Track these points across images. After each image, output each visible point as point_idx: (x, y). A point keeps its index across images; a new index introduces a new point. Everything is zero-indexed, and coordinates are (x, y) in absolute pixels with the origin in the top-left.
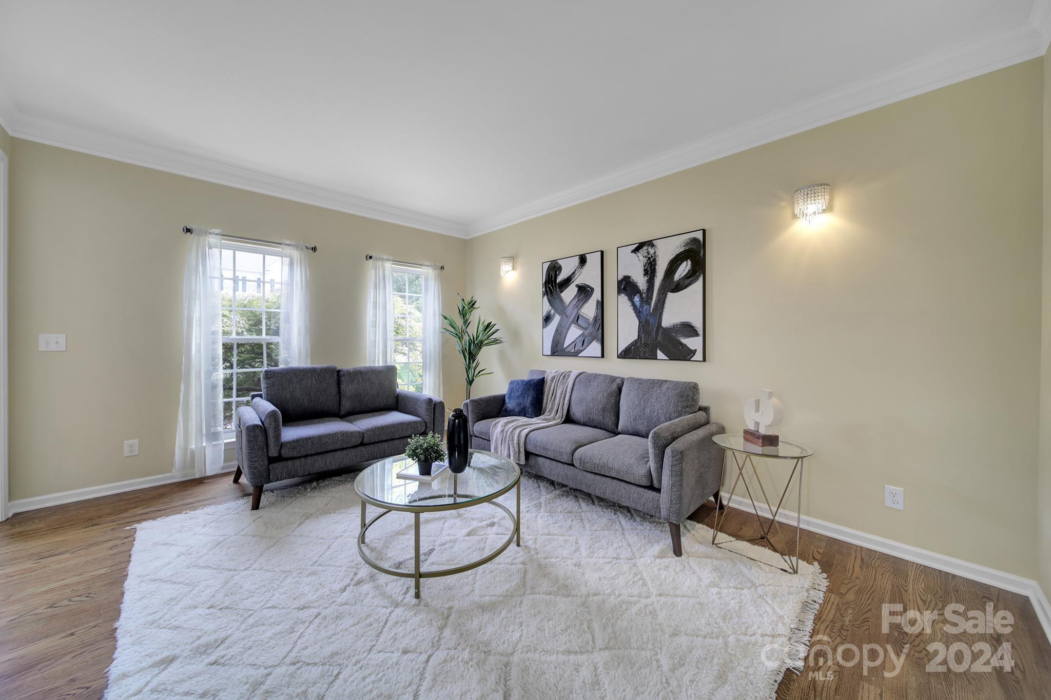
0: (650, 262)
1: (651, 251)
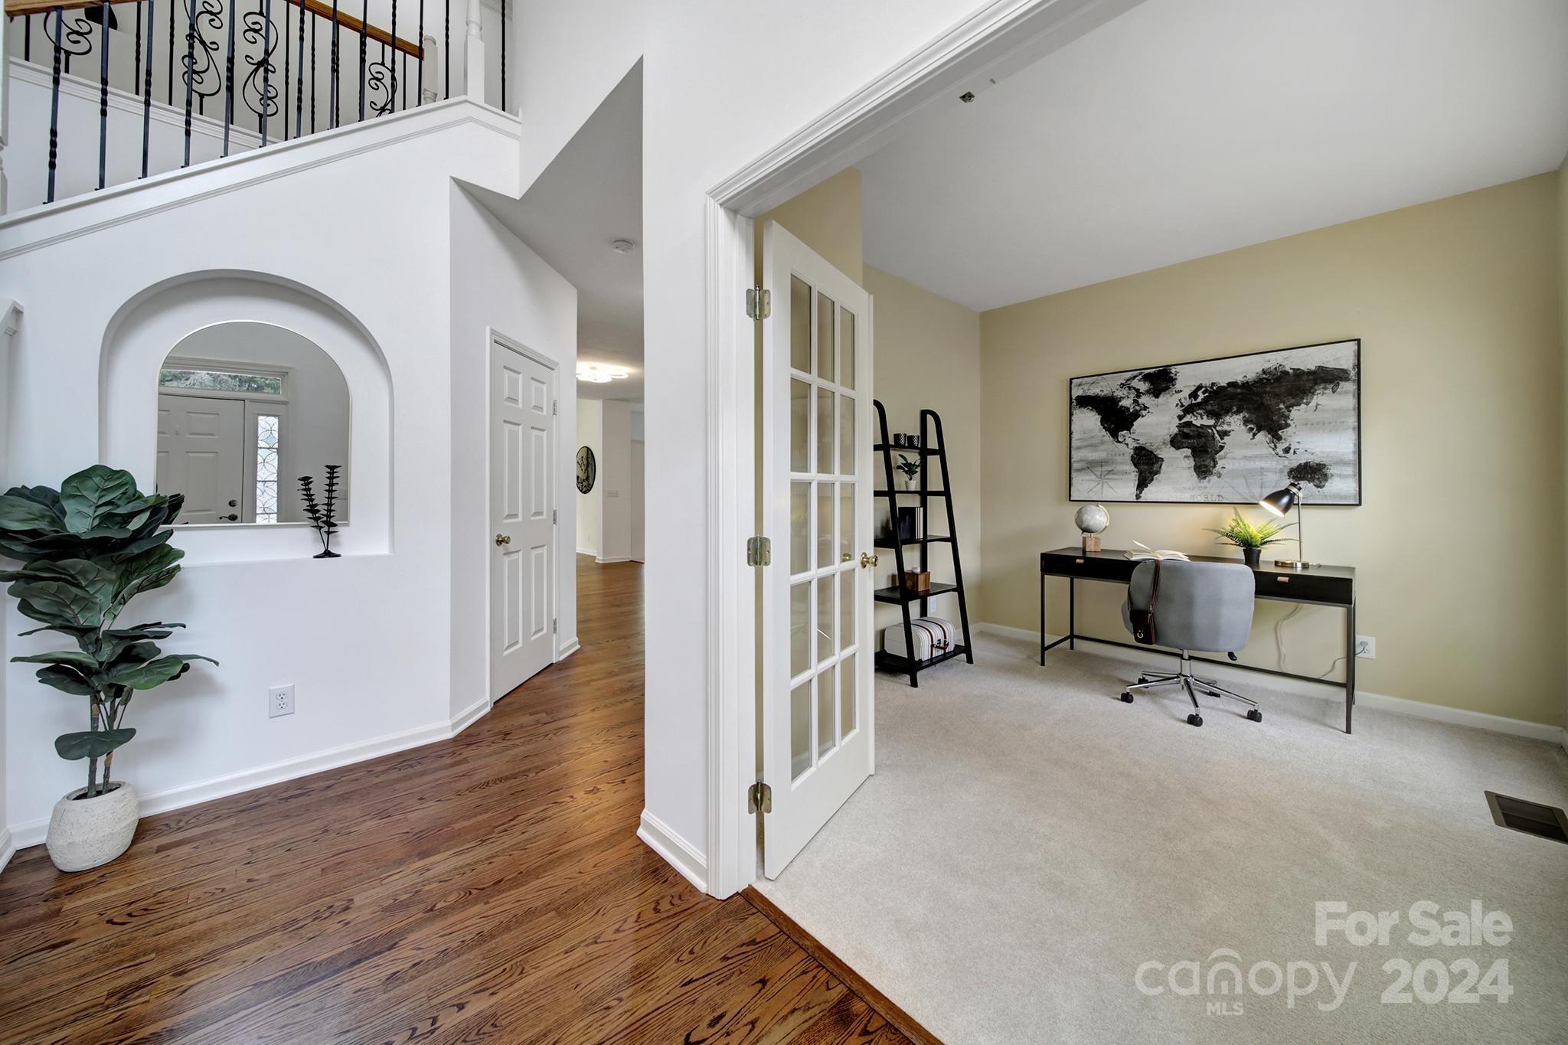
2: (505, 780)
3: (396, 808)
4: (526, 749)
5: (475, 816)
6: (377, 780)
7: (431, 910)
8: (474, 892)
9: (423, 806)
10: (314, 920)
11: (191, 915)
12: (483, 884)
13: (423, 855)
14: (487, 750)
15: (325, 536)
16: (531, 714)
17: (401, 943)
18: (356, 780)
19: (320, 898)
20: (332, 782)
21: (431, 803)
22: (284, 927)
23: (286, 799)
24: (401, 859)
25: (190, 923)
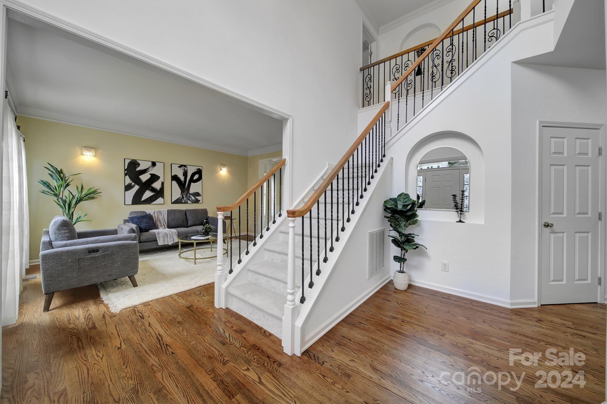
0: (185, 172)
1: (186, 169)
2: (526, 337)
3: (473, 319)
4: (547, 331)
5: (502, 341)
6: (473, 307)
7: (466, 356)
8: (485, 363)
9: (483, 324)
10: (433, 332)
11: (410, 311)
12: (490, 363)
13: (474, 339)
14: (525, 321)
15: (460, 215)
16: (561, 319)
17: (452, 356)
18: (466, 303)
19: (438, 328)
20: (458, 300)
21: (486, 325)
22: (426, 328)
23: (443, 298)
24: (466, 335)
25: (409, 313)
